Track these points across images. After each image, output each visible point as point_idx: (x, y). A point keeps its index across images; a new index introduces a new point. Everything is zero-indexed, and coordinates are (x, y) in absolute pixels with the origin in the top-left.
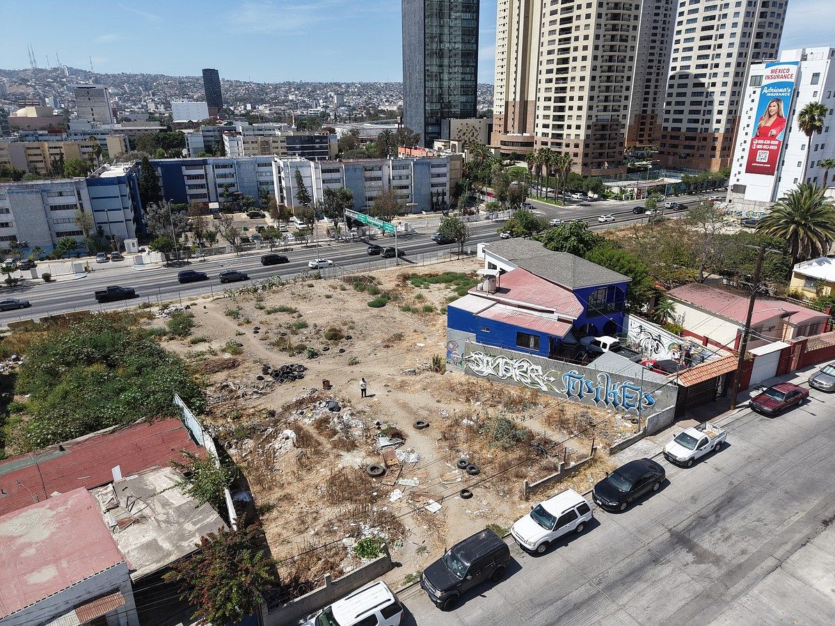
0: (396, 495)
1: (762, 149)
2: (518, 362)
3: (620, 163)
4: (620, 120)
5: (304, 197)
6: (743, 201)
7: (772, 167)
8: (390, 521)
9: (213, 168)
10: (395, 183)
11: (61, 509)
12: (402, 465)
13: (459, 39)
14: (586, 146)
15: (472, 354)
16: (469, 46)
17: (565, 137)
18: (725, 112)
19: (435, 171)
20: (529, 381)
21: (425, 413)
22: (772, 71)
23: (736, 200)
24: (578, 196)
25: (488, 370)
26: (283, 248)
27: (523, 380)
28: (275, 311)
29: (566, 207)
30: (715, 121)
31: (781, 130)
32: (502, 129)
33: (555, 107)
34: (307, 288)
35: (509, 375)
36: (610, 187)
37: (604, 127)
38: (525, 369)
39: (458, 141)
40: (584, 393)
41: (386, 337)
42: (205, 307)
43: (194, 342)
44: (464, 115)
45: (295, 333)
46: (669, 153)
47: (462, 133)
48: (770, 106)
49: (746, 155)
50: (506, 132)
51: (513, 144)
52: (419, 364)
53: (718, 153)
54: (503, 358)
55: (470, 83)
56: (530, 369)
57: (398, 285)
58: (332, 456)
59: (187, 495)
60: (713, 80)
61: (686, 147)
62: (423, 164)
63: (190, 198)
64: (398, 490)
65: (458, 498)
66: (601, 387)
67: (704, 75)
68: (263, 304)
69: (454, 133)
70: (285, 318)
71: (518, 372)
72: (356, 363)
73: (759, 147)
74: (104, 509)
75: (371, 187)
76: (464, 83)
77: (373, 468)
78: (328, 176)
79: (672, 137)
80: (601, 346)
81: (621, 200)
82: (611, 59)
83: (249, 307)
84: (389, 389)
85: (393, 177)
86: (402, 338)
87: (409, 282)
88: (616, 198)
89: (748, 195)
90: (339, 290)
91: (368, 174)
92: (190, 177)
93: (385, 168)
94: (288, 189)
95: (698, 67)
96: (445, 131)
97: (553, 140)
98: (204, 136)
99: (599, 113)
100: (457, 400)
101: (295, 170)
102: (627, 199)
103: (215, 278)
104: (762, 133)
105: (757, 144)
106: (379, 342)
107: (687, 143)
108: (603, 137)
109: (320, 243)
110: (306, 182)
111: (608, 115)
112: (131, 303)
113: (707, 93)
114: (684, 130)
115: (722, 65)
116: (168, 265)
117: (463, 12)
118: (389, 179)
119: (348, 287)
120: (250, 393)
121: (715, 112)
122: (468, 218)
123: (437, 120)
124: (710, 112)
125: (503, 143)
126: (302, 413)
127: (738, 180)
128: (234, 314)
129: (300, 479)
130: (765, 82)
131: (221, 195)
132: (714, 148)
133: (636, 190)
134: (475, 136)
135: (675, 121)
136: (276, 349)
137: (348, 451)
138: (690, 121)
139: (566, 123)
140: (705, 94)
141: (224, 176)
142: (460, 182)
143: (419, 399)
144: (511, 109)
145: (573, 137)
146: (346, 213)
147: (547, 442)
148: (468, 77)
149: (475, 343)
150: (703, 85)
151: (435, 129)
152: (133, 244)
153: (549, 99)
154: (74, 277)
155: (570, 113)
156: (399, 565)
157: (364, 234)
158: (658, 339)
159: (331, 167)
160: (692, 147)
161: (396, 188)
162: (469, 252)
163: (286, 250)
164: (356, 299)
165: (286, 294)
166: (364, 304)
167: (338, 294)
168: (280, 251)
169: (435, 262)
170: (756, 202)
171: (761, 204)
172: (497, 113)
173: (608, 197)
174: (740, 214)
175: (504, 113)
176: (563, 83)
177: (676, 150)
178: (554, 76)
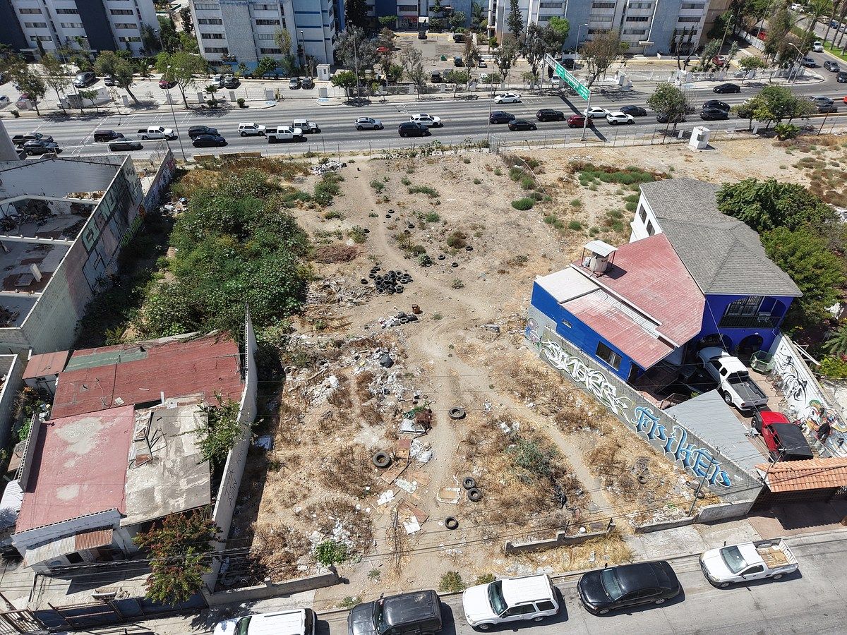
0: (386, 497)
2: (593, 372)
5: (516, 21)
8: (363, 529)
10: (630, 12)
11: (108, 425)
12: (410, 461)
15: (549, 342)
20: (601, 395)
21: (468, 398)
25: (562, 365)
26: (467, 94)
27: (595, 391)
28: (418, 191)
34: (462, 163)
35: (582, 379)
38: (599, 382)
40: (654, 435)
41: (509, 257)
42: (358, 169)
43: (329, 217)
45: (423, 227)
52: (524, 306)
54: (579, 361)
56: (604, 384)
57: (561, 179)
58: (354, 425)
59: (198, 446)
63: (400, 10)
64: (391, 491)
65: (442, 524)
66: (675, 439)
68: (410, 177)
70: (423, 203)
71: (591, 381)
72: (460, 287)
74: (134, 438)
75: (598, 16)
77: (380, 457)
80: (720, 370)
83: (396, 178)
84: (452, 352)
85: (630, 4)
86: (524, 263)
87: (577, 175)
90: (493, 173)
100: (511, 391)
103: (390, 127)
106: (497, 263)
110: (522, 4)
112: (298, 148)
116: (349, 103)
118: (625, 6)
119: (504, 171)
120: (346, 300)
122: (711, 75)
126: (357, 358)
128: (378, 187)
129: (315, 442)
131: (431, 9)
136: (397, 244)
137: (371, 424)
142: (723, 16)
143: (474, 376)
146: (547, 60)
147: (575, 485)
149: (555, 332)
152: (325, 70)
154: (265, 104)
156: (346, 582)
158: (804, 384)
161: (630, 19)
162: (680, 136)
163: (470, 97)
164: (505, 191)
165: (439, 167)
166: (509, 202)
167: (489, 180)
168: (463, 98)
169: (635, 142)
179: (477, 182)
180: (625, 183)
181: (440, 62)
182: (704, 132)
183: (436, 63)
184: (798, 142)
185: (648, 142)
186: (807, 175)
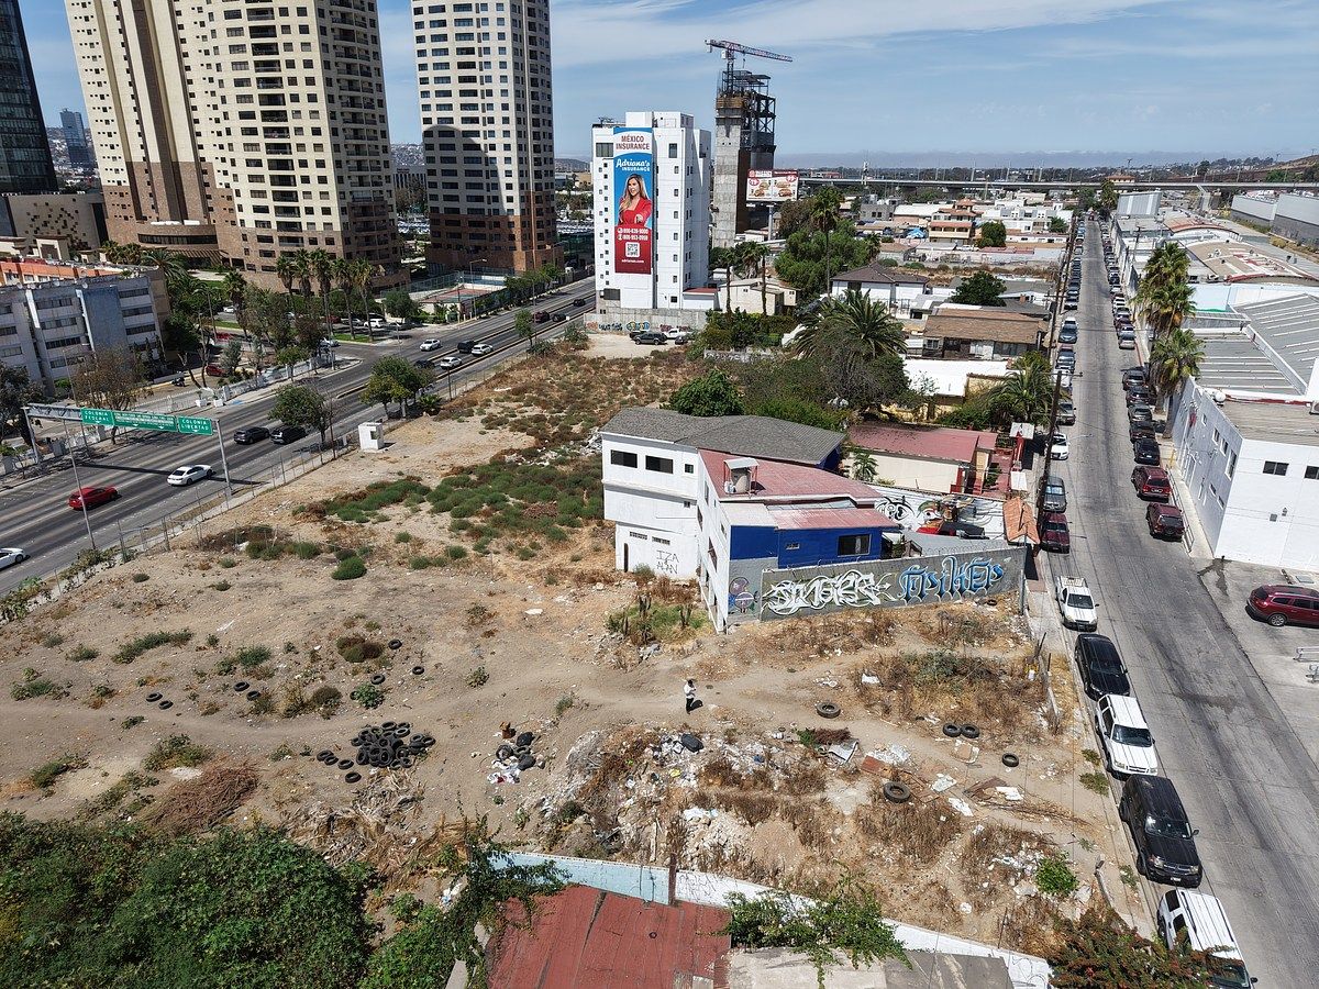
0: (960, 806)
1: (631, 241)
2: (842, 578)
4: (386, 198)
6: (621, 311)
7: (645, 263)
10: (51, 334)
14: (346, 241)
15: (773, 588)
17: (304, 227)
18: (516, 187)
19: (128, 303)
20: (857, 598)
22: (624, 139)
23: (610, 310)
24: (377, 324)
25: (794, 604)
27: (848, 600)
28: (135, 651)
30: (505, 199)
31: (648, 215)
32: (131, 211)
33: (272, 177)
35: (828, 600)
36: (418, 302)
37: (365, 211)
38: (851, 585)
39: (58, 239)
40: (926, 590)
44: (29, 187)
46: (449, 246)
47: (39, 223)
48: (629, 184)
49: (611, 247)
50: (141, 218)
51: (171, 239)
53: (519, 244)
54: (821, 579)
55: (28, 125)
56: (858, 582)
58: (816, 808)
60: (490, 141)
61: (473, 236)
62: (103, 292)
64: (951, 799)
65: (1010, 770)
66: (947, 575)
67: (476, 134)
69: (22, 223)
70: (182, 657)
71: (841, 592)
72: (485, 679)
73: (625, 237)
79: (448, 223)
81: (445, 323)
82: (353, 102)
83: (53, 665)
85: (42, 324)
86: (489, 612)
87: (336, 518)
88: (435, 320)
89: (624, 301)
95: (465, 120)
97: (282, 234)
99: (355, 189)
100: (807, 659)
102: (453, 319)
104: (625, 220)
106: (462, 632)
107: (473, 230)
108: (367, 226)
111: (366, 192)
113: (486, 158)
114: (464, 212)
115: (498, 120)
118: (33, 329)
119: (235, 558)
121: (503, 187)
124: (496, 186)
125: (142, 238)
126: (653, 778)
127: (607, 283)
128: (38, 691)
130: (617, 152)
132: (512, 237)
133: (458, 305)
134: (70, 225)
135: (447, 198)
137: (820, 788)
138: (470, 199)
139: (302, 204)
140: (483, 160)
142: (174, 319)
143: (765, 679)
144: (141, 178)
145: (319, 227)
148: (21, 112)
149: (777, 570)
150: (477, 147)
153: (258, 163)
155: (306, 187)
157: (66, 452)
160: (482, 236)
161: (51, 345)
162: (345, 443)
164: (288, 574)
165: (97, 610)
166: (324, 579)
167: (233, 576)
169: (299, 471)
170: (635, 309)
171: (643, 312)
172: (111, 184)
173: (423, 320)
174: (619, 328)
175: (128, 184)
176: (279, 137)
177: (458, 241)
178: (258, 123)
179: (222, 587)
180: (397, 501)
182: (374, 427)
184: (451, 410)
185: (317, 462)
186: (511, 430)
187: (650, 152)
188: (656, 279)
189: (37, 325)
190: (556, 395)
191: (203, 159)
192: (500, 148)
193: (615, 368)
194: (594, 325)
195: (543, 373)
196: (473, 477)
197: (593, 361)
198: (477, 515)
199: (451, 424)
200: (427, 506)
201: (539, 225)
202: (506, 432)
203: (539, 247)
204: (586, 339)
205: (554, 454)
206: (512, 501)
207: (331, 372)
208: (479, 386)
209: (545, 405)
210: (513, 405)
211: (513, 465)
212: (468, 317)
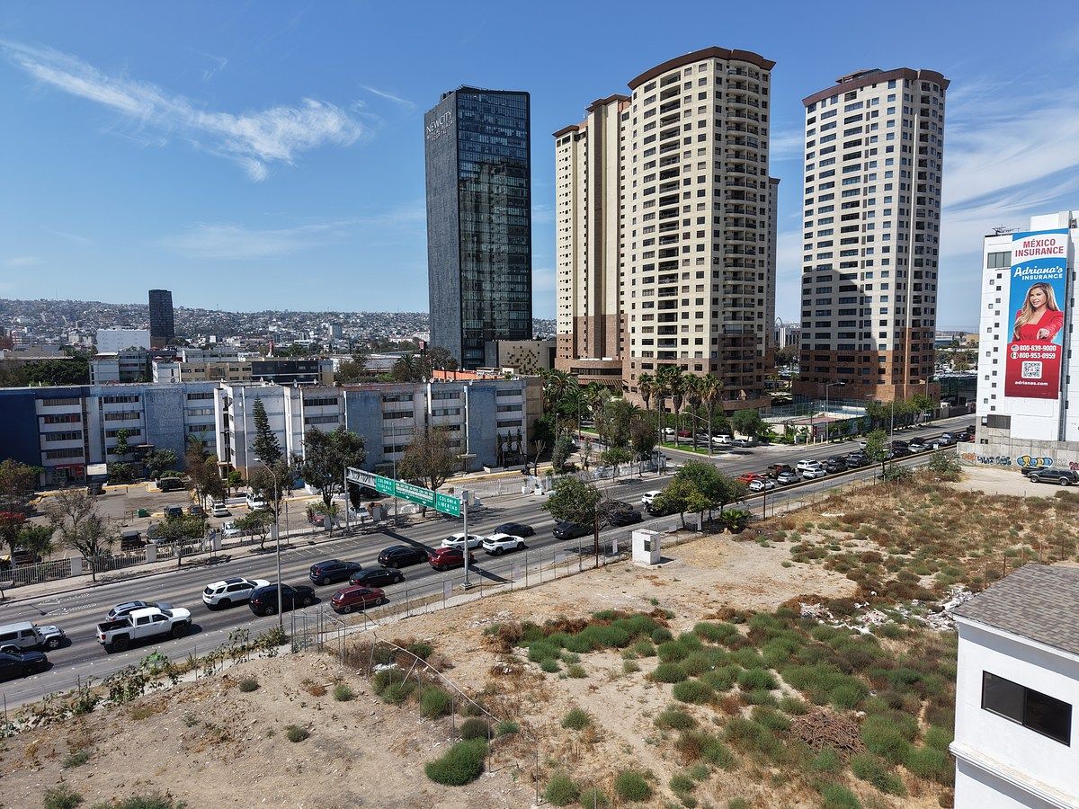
1: (1030, 359)
3: (759, 393)
4: (756, 332)
5: (268, 447)
6: (1010, 442)
7: (1050, 386)
9: (100, 402)
10: (438, 420)
13: (505, 240)
14: (713, 367)
16: (519, 250)
17: (679, 356)
18: (891, 323)
19: (503, 400)
22: (1026, 244)
23: (995, 440)
24: (723, 439)
26: (207, 556)
29: (718, 457)
30: (877, 335)
31: (1057, 330)
32: (570, 352)
33: (660, 315)
34: (237, 694)
36: (770, 425)
37: (734, 341)
39: (514, 367)
44: (514, 336)
46: (816, 380)
48: (1030, 295)
49: (1002, 368)
50: (576, 356)
51: (590, 371)
53: (888, 378)
55: (521, 296)
57: (497, 670)
60: (868, 281)
61: (841, 370)
62: (484, 389)
63: (49, 457)
67: (854, 276)
69: (503, 359)
73: (1021, 355)
75: (394, 428)
76: (514, 295)
78: (316, 411)
79: (818, 358)
81: (792, 443)
82: (736, 249)
85: (433, 411)
88: (783, 441)
89: (1016, 431)
90: (329, 698)
91: (390, 407)
92: (51, 419)
93: (419, 397)
94: (240, 437)
95: (844, 265)
96: (490, 356)
97: (660, 361)
98: (120, 365)
99: (727, 322)
101: (252, 402)
102: (802, 441)
104: (1023, 335)
105: (1019, 352)
107: (842, 364)
108: (735, 355)
109: (292, 540)
110: (274, 424)
111: (739, 324)
113: (862, 298)
114: (834, 347)
115: (877, 262)
117: (508, 206)
118: (426, 415)
121: (876, 323)
123: (478, 343)
124: (869, 323)
125: (572, 370)
127: (993, 408)
131: (111, 451)
132: (882, 371)
133: (810, 428)
134: (533, 363)
135: (819, 336)
138: (841, 335)
139: (680, 336)
140: (858, 300)
141: (122, 416)
144: (581, 327)
145: (691, 355)
146: (351, 477)
148: (519, 288)
150: (854, 288)
151: (477, 354)
153: (651, 305)
155: (685, 322)
157: (384, 516)
159: (322, 395)
160: (851, 370)
162: (615, 550)
163: (214, 560)
164: (386, 740)
165: (172, 722)
166: (415, 769)
167: (328, 719)
168: (200, 563)
169: (549, 575)
170: (1031, 441)
171: (1043, 444)
172: (563, 333)
173: (770, 440)
174: (1005, 462)
175: (572, 333)
176: (670, 282)
177: (826, 375)
178: (656, 273)
179: (298, 735)
180: (618, 644)
181: (137, 520)
182: (652, 536)
183: (127, 522)
184: (759, 531)
185: (575, 568)
186: (827, 568)
187: (1064, 255)
188: (1065, 405)
189: (430, 412)
190: (903, 530)
191: (622, 312)
192: (877, 287)
193: (998, 506)
194: (971, 457)
195: (891, 502)
196: (743, 630)
197: (965, 495)
198: (715, 702)
199: (752, 547)
200: (651, 665)
201: (913, 359)
202: (818, 569)
203: (911, 382)
204: (959, 471)
205: (882, 616)
206: (785, 691)
207: (656, 476)
208: (805, 508)
209: (884, 541)
210: (841, 535)
211: (810, 622)
212: (819, 441)
